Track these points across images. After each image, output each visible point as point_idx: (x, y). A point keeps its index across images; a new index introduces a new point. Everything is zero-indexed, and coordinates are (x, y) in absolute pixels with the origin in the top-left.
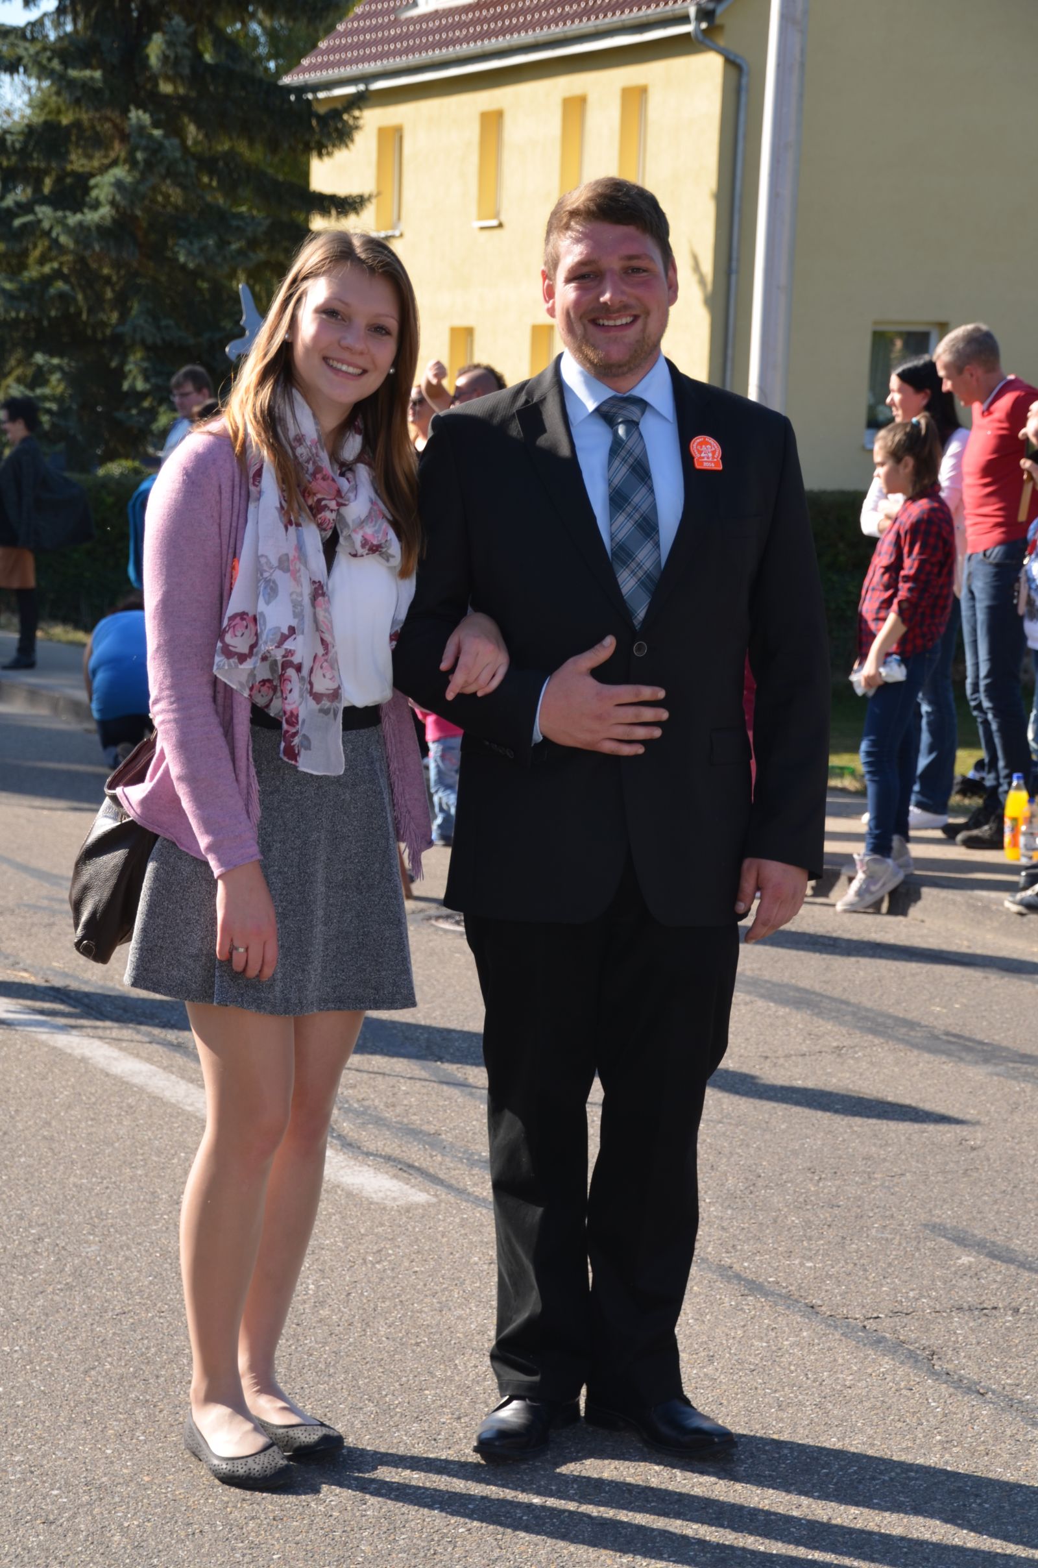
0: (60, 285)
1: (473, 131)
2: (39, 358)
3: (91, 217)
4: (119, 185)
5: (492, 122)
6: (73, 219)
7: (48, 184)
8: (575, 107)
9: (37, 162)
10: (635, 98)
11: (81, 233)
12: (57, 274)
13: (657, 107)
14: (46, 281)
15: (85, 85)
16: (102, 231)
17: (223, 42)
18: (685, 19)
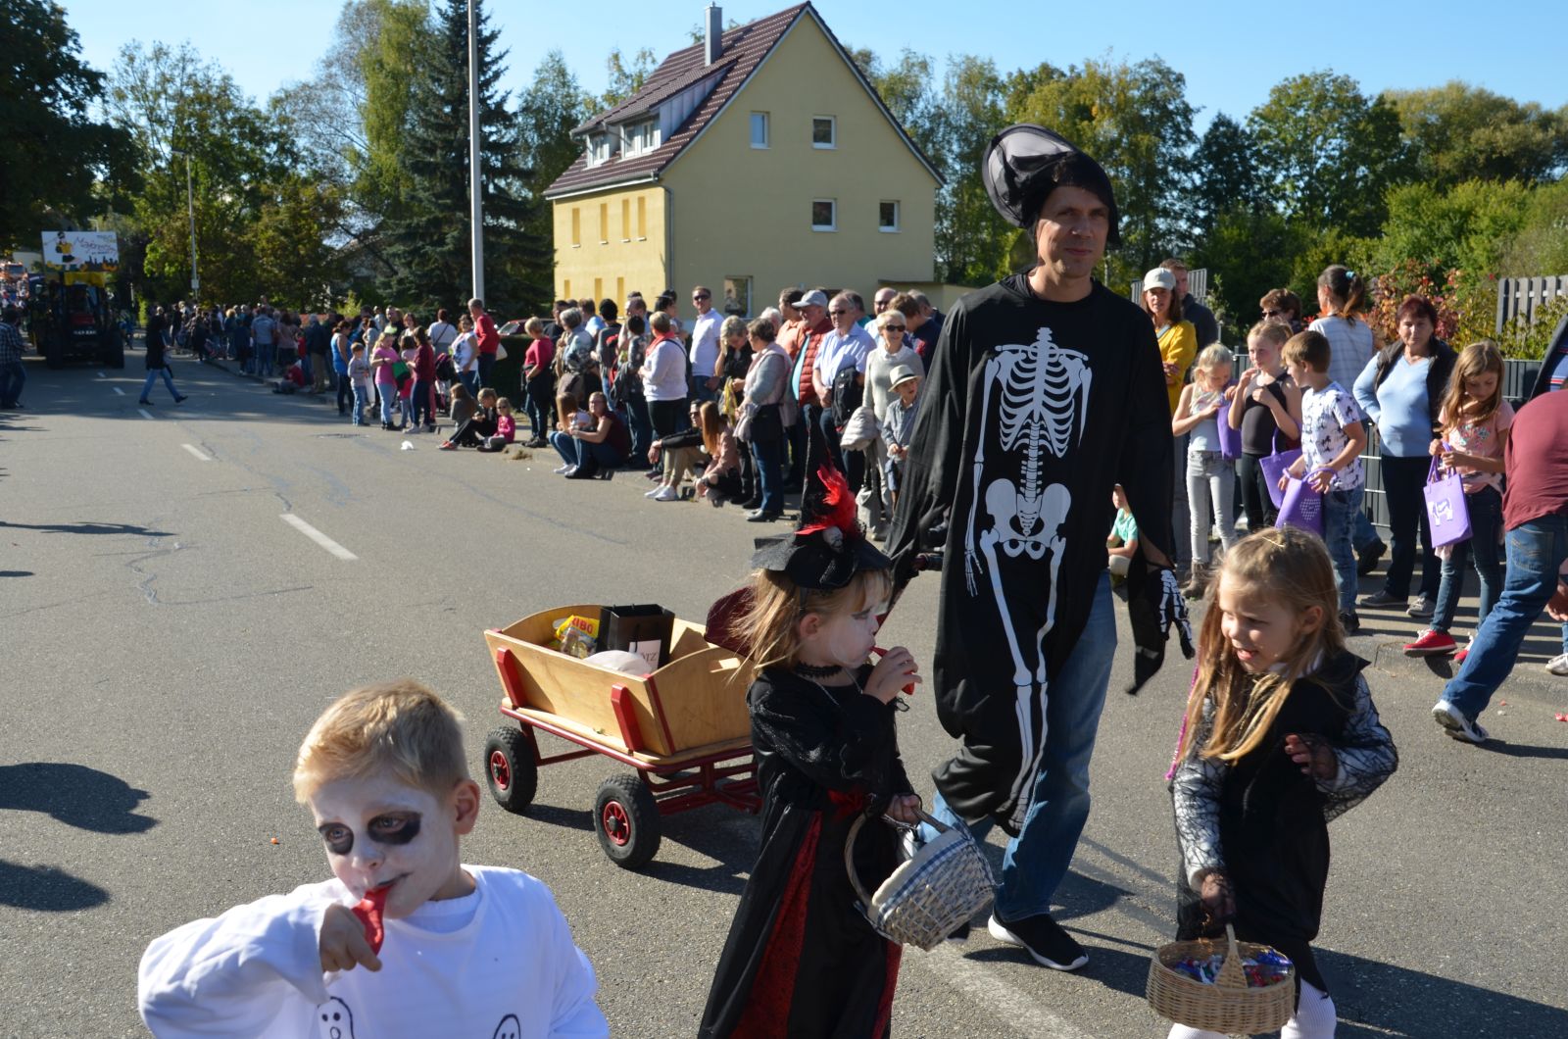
0: (438, 272)
1: (598, 211)
2: (431, 296)
3: (446, 248)
4: (453, 237)
5: (604, 207)
6: (439, 249)
7: (435, 238)
8: (626, 203)
9: (432, 230)
10: (641, 200)
11: (442, 254)
12: (437, 268)
13: (648, 204)
14: (433, 270)
15: (445, 205)
16: (450, 252)
17: (496, 187)
18: (649, 177)
